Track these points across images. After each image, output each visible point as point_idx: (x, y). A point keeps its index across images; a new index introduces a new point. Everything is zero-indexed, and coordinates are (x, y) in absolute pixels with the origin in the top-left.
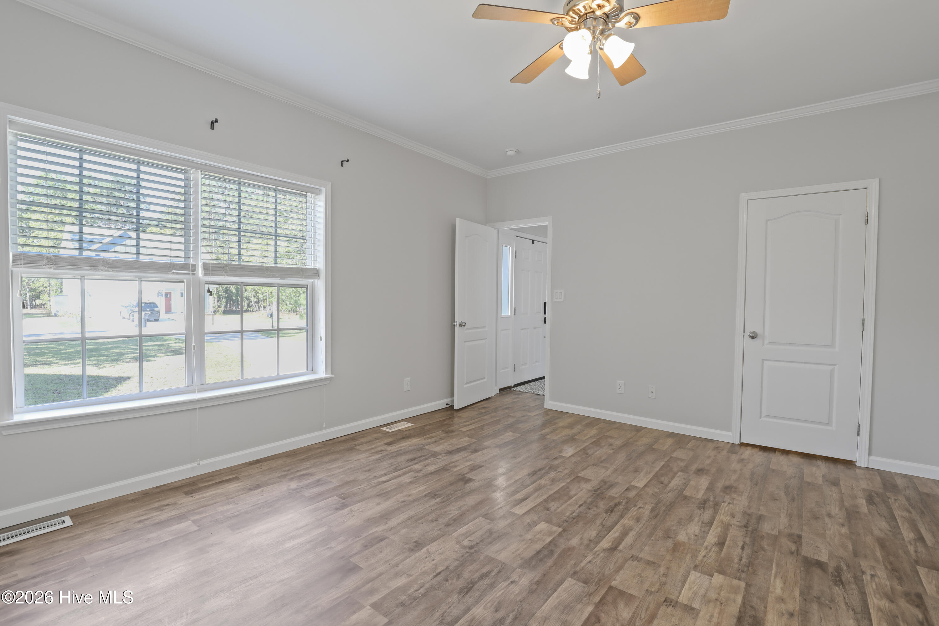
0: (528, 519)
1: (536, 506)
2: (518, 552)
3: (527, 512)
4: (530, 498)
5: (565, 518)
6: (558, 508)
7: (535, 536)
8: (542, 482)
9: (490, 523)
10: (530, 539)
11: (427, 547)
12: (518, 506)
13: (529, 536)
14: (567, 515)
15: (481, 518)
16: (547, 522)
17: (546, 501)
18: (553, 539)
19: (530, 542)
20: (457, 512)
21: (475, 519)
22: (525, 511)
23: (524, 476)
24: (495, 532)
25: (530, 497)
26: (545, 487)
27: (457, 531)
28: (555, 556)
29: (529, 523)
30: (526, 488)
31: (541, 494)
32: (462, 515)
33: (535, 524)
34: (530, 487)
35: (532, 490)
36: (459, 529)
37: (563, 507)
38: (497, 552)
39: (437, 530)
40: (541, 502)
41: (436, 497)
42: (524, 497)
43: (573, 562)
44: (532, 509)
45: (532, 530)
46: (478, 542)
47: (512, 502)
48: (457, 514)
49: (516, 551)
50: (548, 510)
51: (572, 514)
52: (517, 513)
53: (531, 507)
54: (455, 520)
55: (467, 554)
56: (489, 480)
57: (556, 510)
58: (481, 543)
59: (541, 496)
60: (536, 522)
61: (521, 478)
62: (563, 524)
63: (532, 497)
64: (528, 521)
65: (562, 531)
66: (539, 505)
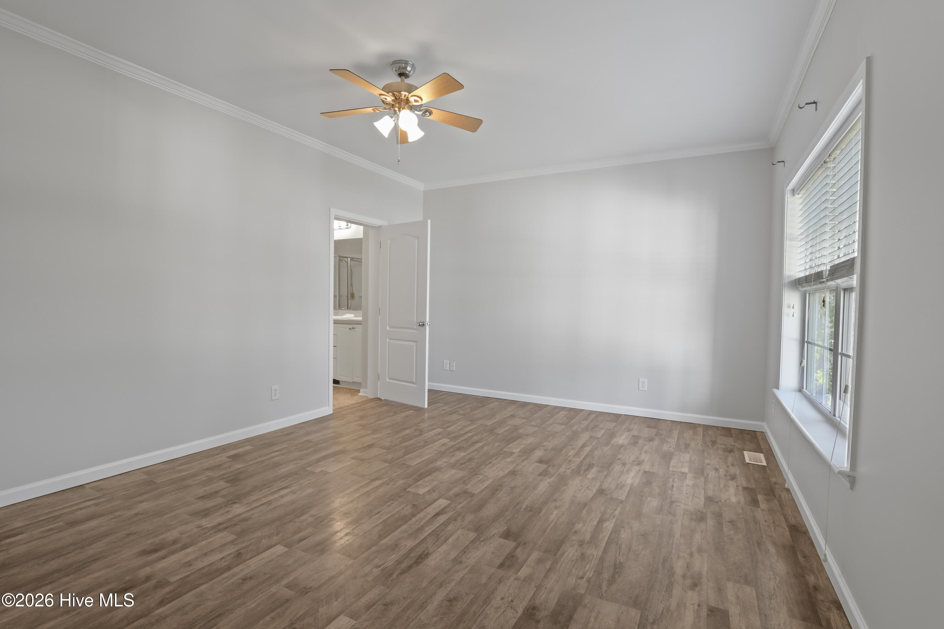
0: (435, 495)
1: (426, 508)
2: (443, 474)
3: (435, 502)
4: (430, 517)
5: (400, 499)
6: (403, 508)
7: (430, 483)
8: (410, 544)
9: (467, 490)
10: (434, 481)
11: (505, 473)
12: (443, 507)
13: (435, 483)
14: (397, 502)
15: (476, 493)
16: (418, 494)
17: (414, 515)
18: (416, 483)
19: (434, 480)
20: (499, 495)
21: (481, 492)
22: (436, 502)
23: (434, 552)
24: (461, 484)
25: (430, 519)
26: (410, 534)
27: (491, 482)
28: (418, 474)
29: (434, 492)
30: (433, 531)
31: (417, 523)
32: (494, 494)
33: (429, 492)
34: (428, 533)
35: (426, 529)
36: (490, 484)
37: (397, 510)
38: (457, 473)
39: (507, 482)
40: (419, 513)
41: (529, 509)
42: (436, 518)
43: (407, 472)
44: (430, 505)
45: (432, 487)
46: (472, 478)
47: (450, 510)
48: (498, 494)
49: (445, 474)
50: (414, 505)
51: (391, 504)
52: (444, 500)
53: (430, 507)
54: (497, 490)
55: (477, 471)
56: (482, 539)
57: (405, 506)
58: (470, 477)
59: (417, 521)
60: (428, 493)
61: (439, 547)
62: (404, 494)
63: (428, 519)
64: (434, 494)
65: (407, 488)
66: (422, 510)
